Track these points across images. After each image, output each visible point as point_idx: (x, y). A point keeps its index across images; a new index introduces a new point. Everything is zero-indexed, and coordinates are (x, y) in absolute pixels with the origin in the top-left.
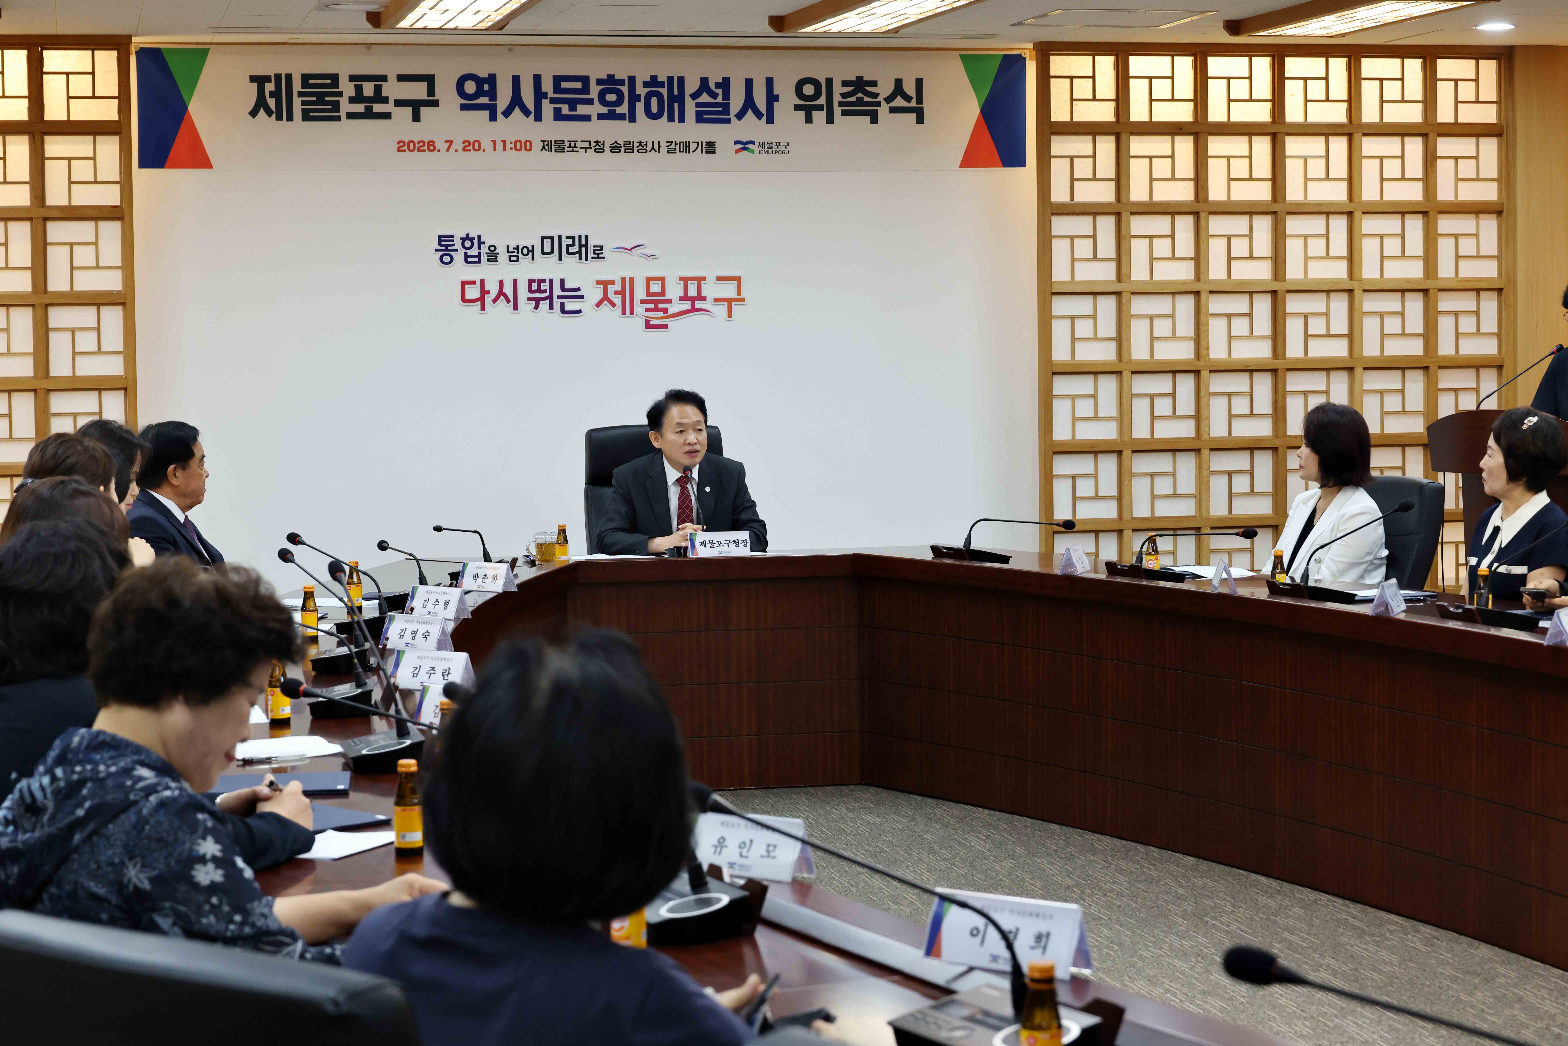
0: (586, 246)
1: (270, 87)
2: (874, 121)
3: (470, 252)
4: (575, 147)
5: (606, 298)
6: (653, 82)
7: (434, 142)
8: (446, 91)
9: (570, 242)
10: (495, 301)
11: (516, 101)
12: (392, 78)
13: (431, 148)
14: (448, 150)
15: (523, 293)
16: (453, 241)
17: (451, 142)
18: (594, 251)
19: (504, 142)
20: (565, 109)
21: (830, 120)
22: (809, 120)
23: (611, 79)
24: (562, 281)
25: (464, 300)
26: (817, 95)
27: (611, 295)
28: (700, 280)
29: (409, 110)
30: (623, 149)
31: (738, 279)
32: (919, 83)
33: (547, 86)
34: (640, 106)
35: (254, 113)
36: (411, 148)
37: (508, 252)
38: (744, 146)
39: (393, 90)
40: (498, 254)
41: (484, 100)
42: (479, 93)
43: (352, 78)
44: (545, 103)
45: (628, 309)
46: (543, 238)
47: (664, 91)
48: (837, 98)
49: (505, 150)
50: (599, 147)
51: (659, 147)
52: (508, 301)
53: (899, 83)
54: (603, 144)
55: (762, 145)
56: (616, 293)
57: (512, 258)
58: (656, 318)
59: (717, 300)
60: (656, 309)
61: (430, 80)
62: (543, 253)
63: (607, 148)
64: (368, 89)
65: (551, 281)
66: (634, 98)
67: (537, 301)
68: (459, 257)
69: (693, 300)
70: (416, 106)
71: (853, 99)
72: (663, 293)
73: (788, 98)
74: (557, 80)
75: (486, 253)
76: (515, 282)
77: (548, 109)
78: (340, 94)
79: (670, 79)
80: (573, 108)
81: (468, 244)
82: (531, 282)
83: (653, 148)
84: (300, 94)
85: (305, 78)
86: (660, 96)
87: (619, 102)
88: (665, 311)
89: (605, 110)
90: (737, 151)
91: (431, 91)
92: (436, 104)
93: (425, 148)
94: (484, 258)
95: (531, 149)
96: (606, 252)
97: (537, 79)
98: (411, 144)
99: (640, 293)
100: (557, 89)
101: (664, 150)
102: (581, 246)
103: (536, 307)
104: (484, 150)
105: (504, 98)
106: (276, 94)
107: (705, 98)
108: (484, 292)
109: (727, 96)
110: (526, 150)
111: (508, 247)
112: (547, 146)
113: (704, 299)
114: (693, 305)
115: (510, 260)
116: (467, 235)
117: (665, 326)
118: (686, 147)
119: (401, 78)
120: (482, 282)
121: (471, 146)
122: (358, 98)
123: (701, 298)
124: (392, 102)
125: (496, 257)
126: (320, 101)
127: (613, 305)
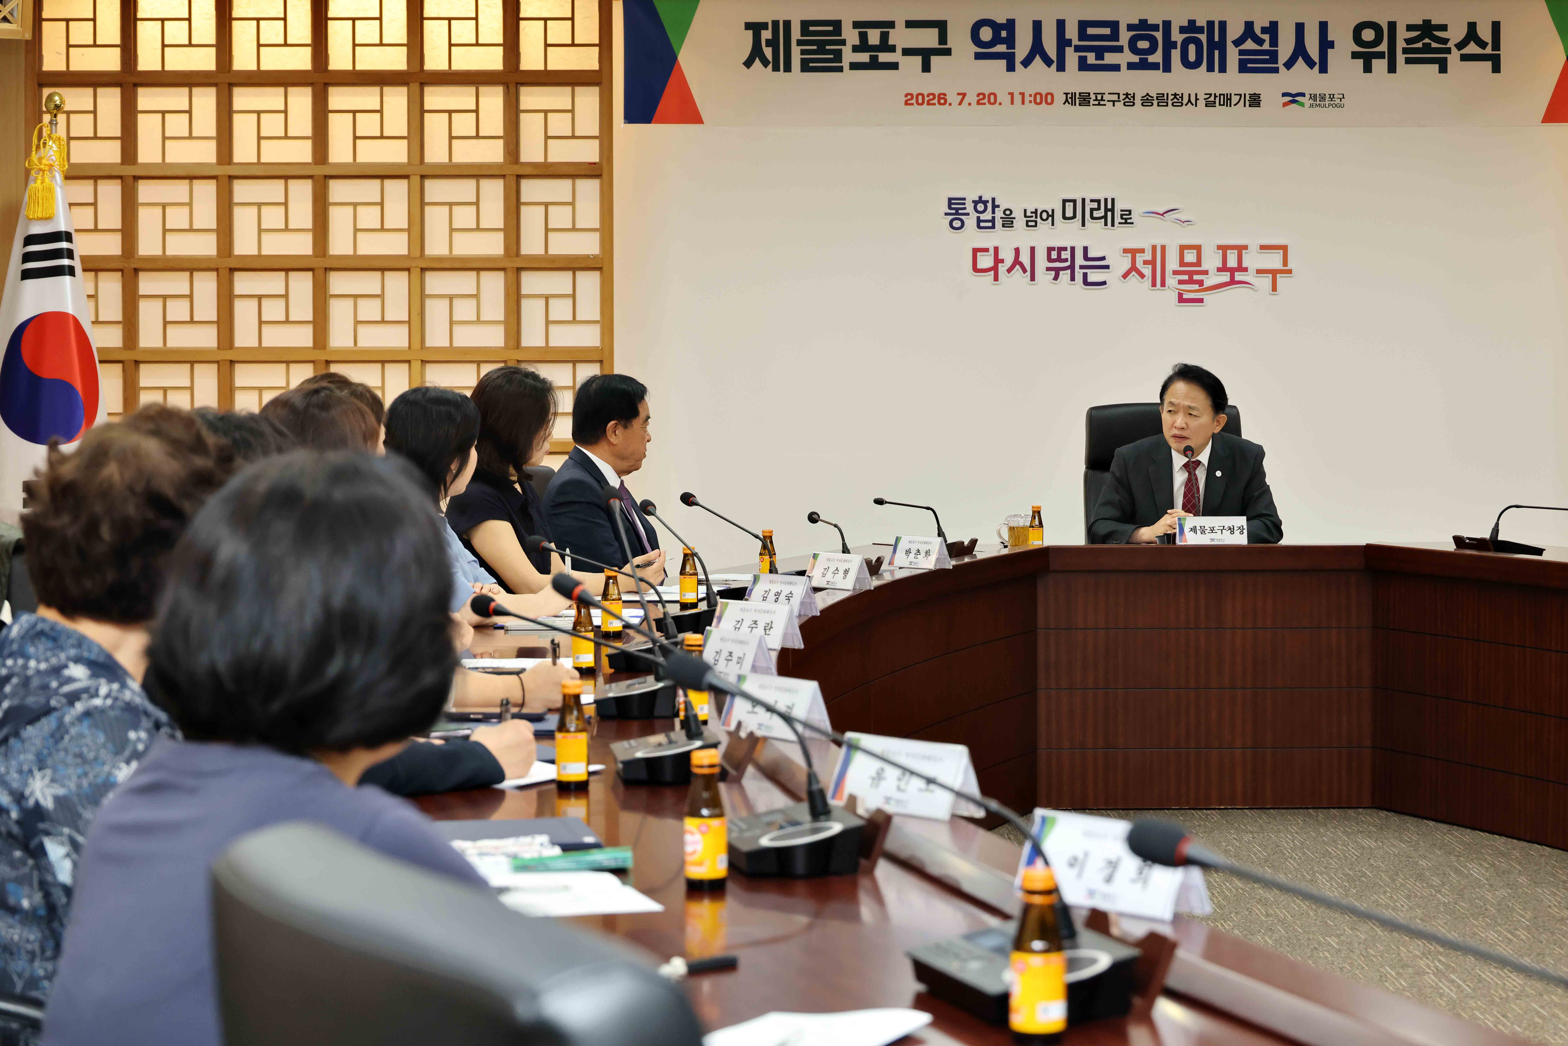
0: (1112, 210)
1: (766, 35)
2: (1443, 69)
3: (983, 217)
4: (1102, 100)
5: (1133, 268)
6: (1191, 27)
7: (945, 95)
8: (959, 39)
9: (1095, 205)
10: (1009, 270)
11: (1037, 49)
12: (900, 25)
13: (942, 101)
14: (960, 104)
15: (1042, 262)
16: (964, 204)
17: (964, 95)
18: (1122, 215)
19: (1023, 94)
20: (1091, 58)
21: (1392, 69)
22: (1368, 69)
23: (1143, 24)
24: (1085, 249)
25: (975, 269)
26: (1378, 41)
27: (1139, 265)
28: (1241, 249)
29: (918, 60)
30: (1155, 102)
31: (1284, 248)
32: (1496, 27)
33: (1072, 32)
34: (1176, 54)
35: (748, 63)
36: (920, 101)
37: (1025, 216)
38: (1293, 98)
39: (900, 37)
40: (1014, 218)
41: (1001, 48)
42: (996, 40)
43: (856, 25)
44: (1069, 51)
45: (1158, 281)
46: (1065, 201)
47: (1203, 37)
48: (1400, 44)
49: (1023, 103)
50: (1129, 100)
51: (1197, 99)
52: (1025, 271)
53: (1472, 26)
54: (1134, 97)
55: (1313, 97)
56: (1146, 262)
57: (1030, 224)
58: (1191, 291)
59: (1259, 272)
60: (1191, 281)
61: (941, 26)
62: (1064, 217)
63: (1138, 101)
64: (874, 36)
65: (1073, 249)
66: (1169, 45)
67: (1057, 271)
68: (970, 221)
69: (1232, 271)
70: (926, 55)
71: (1419, 45)
72: (1199, 263)
73: (1344, 45)
74: (1083, 25)
75: (1001, 218)
76: (1033, 249)
77: (1072, 58)
78: (843, 42)
79: (1211, 24)
80: (1100, 57)
81: (981, 207)
82: (1050, 250)
83: (1189, 101)
84: (799, 43)
85: (805, 25)
86: (1198, 43)
87: (1152, 50)
88: (1201, 283)
89: (1136, 59)
90: (1285, 105)
91: (943, 39)
92: (948, 52)
93: (936, 101)
94: (999, 223)
95: (1052, 103)
96: (1135, 217)
97: (1061, 25)
98: (920, 97)
99: (1173, 264)
100: (1083, 36)
101: (1202, 103)
102: (1106, 210)
103: (1056, 278)
104: (1000, 104)
105: (1023, 45)
106: (773, 43)
107: (1249, 45)
108: (998, 261)
109: (1274, 42)
110: (1047, 103)
111: (1025, 211)
112: (1070, 99)
113: (1246, 270)
114: (1232, 277)
115: (1027, 226)
116: (980, 197)
117: (1201, 301)
118: (1227, 100)
119: (910, 24)
120: (996, 249)
121: (987, 99)
122: (863, 46)
123: (1241, 269)
124: (899, 50)
125: (1012, 222)
126: (821, 50)
127: (1142, 276)
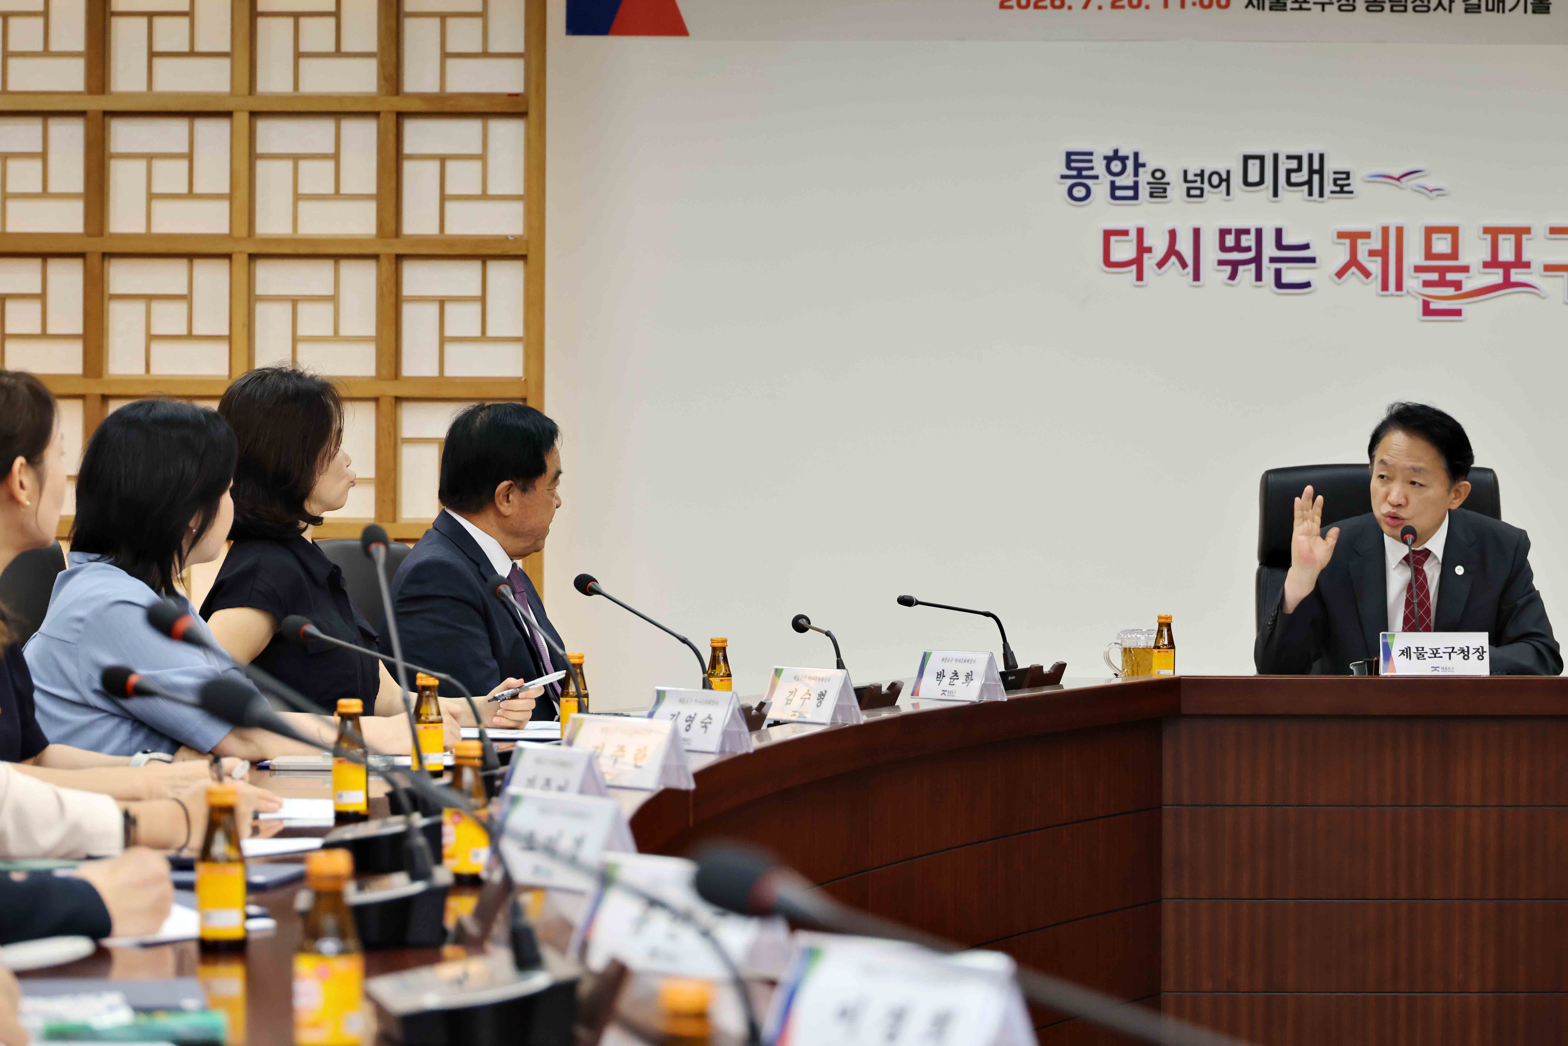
0: (1321, 172)
3: (1120, 181)
5: (1353, 262)
9: (1294, 164)
10: (1160, 265)
15: (1211, 252)
18: (1335, 180)
24: (1279, 231)
25: (1108, 262)
30: (1387, 6)
37: (1186, 180)
40: (1168, 184)
46: (1247, 158)
50: (1346, 2)
52: (1184, 265)
57: (1193, 192)
58: (1442, 297)
60: (1442, 283)
63: (1360, 4)
65: (1259, 232)
67: (1235, 265)
68: (1101, 189)
75: (1149, 183)
76: (1197, 232)
81: (1116, 166)
82: (1224, 233)
88: (1458, 285)
94: (1144, 191)
96: (1355, 184)
102: (1311, 171)
103: (1234, 276)
108: (1142, 250)
111: (1185, 172)
113: (1528, 265)
115: (1189, 196)
116: (1117, 151)
117: (1458, 312)
120: (1140, 232)
123: (1520, 263)
125: (1165, 190)
127: (1367, 273)
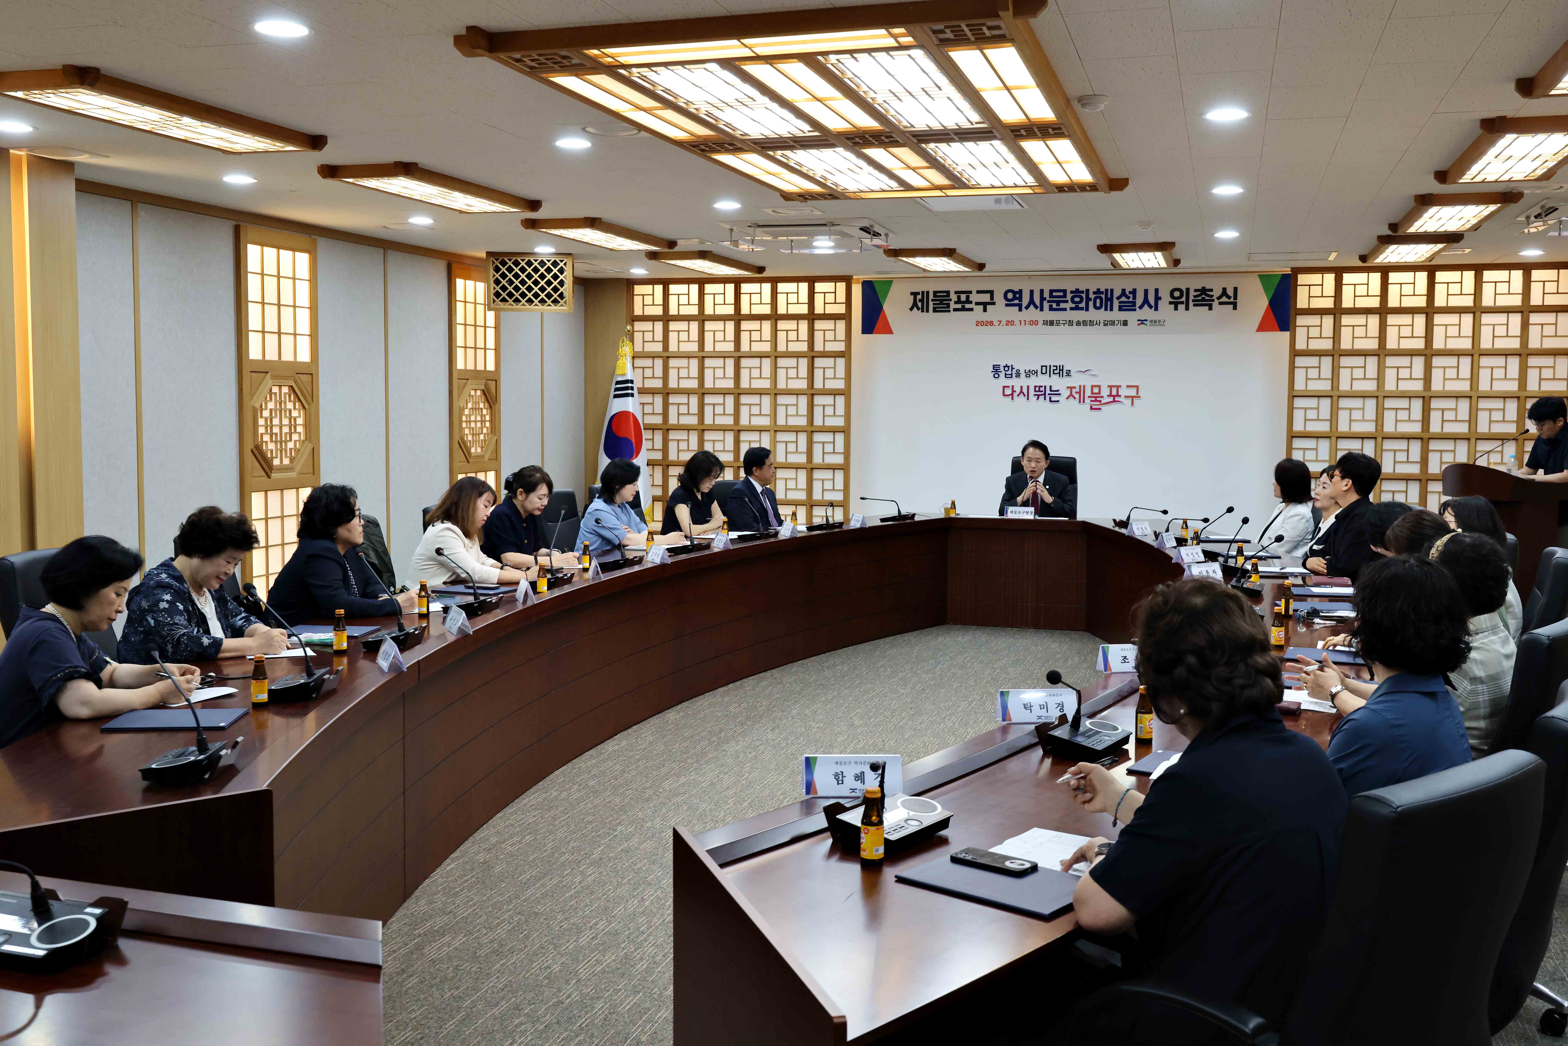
0: (1062, 370)
1: (919, 297)
2: (1211, 309)
3: (1007, 373)
4: (1059, 323)
5: (1071, 395)
6: (1098, 292)
7: (992, 321)
8: (999, 298)
9: (1055, 368)
10: (1018, 395)
11: (1032, 302)
12: (974, 292)
13: (991, 324)
14: (999, 325)
15: (1032, 392)
16: (1000, 367)
17: (1001, 321)
19: (1025, 321)
20: (1054, 305)
21: (1187, 309)
22: (1176, 309)
23: (1077, 291)
24: (1051, 387)
25: (1004, 395)
26: (1181, 297)
27: (1074, 393)
28: (1118, 387)
29: (982, 307)
30: (1082, 324)
31: (1137, 387)
32: (1236, 289)
33: (1046, 295)
34: (1091, 304)
35: (911, 309)
37: (1025, 373)
38: (1142, 322)
39: (974, 298)
40: (1021, 373)
41: (1016, 302)
42: (1014, 298)
43: (956, 292)
44: (1045, 303)
45: (1082, 400)
46: (1042, 366)
47: (1103, 296)
48: (1191, 298)
49: (1025, 325)
50: (1071, 323)
51: (1100, 323)
52: (1025, 396)
53: (1224, 290)
54: (1073, 322)
55: (1151, 321)
56: (1076, 393)
58: (1096, 405)
59: (1126, 397)
60: (1096, 401)
61: (991, 293)
62: (1042, 373)
63: (1074, 324)
64: (963, 297)
65: (1045, 387)
66: (1088, 300)
67: (1038, 396)
68: (1002, 375)
69: (1114, 396)
70: (985, 305)
71: (1200, 298)
72: (1099, 393)
73: (1166, 298)
74: (1051, 291)
75: (1015, 373)
76: (1028, 387)
77: (1046, 305)
78: (950, 300)
79: (1106, 290)
80: (1058, 305)
82: (1035, 387)
83: (1097, 323)
84: (933, 300)
85: (935, 293)
86: (1101, 299)
87: (1081, 302)
88: (1100, 401)
89: (1074, 306)
90: (1138, 325)
91: (992, 298)
92: (994, 304)
93: (989, 324)
95: (1037, 325)
96: (1072, 373)
97: (1042, 291)
98: (982, 323)
99: (1088, 393)
100: (1051, 296)
101: (1102, 324)
102: (1060, 370)
103: (1038, 399)
104: (1016, 325)
105: (1026, 301)
106: (922, 301)
107: (1123, 299)
108: (1013, 391)
109: (1134, 298)
110: (1035, 325)
111: (1025, 370)
112: (1045, 323)
113: (1120, 396)
114: (1114, 399)
117: (1100, 409)
118: (1113, 323)
119: (978, 292)
120: (1013, 386)
121: (1010, 323)
122: (959, 301)
123: (1118, 395)
124: (974, 303)
125: (1020, 375)
126: (941, 303)
127: (1075, 398)
